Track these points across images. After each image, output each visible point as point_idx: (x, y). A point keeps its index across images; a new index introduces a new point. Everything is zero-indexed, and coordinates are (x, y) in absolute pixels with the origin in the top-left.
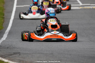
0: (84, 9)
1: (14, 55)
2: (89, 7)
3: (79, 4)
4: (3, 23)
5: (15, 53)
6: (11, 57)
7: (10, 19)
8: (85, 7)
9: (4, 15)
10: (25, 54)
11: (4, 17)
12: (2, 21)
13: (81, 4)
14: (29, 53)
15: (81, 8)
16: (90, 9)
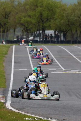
0: (66, 73)
1: (27, 109)
2: (70, 72)
3: (62, 69)
4: (6, 82)
5: (27, 107)
6: (24, 110)
7: (10, 79)
8: (67, 72)
9: (5, 77)
10: (35, 108)
11: (5, 78)
12: (5, 81)
13: (64, 70)
14: (37, 107)
15: (64, 72)
16: (71, 73)
